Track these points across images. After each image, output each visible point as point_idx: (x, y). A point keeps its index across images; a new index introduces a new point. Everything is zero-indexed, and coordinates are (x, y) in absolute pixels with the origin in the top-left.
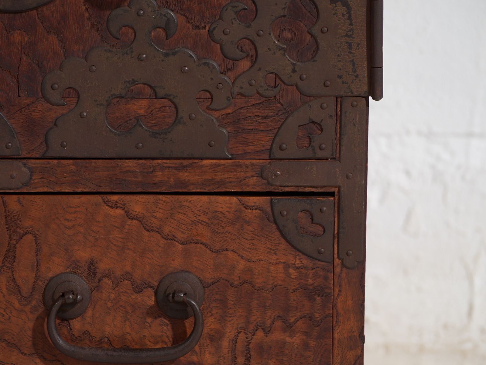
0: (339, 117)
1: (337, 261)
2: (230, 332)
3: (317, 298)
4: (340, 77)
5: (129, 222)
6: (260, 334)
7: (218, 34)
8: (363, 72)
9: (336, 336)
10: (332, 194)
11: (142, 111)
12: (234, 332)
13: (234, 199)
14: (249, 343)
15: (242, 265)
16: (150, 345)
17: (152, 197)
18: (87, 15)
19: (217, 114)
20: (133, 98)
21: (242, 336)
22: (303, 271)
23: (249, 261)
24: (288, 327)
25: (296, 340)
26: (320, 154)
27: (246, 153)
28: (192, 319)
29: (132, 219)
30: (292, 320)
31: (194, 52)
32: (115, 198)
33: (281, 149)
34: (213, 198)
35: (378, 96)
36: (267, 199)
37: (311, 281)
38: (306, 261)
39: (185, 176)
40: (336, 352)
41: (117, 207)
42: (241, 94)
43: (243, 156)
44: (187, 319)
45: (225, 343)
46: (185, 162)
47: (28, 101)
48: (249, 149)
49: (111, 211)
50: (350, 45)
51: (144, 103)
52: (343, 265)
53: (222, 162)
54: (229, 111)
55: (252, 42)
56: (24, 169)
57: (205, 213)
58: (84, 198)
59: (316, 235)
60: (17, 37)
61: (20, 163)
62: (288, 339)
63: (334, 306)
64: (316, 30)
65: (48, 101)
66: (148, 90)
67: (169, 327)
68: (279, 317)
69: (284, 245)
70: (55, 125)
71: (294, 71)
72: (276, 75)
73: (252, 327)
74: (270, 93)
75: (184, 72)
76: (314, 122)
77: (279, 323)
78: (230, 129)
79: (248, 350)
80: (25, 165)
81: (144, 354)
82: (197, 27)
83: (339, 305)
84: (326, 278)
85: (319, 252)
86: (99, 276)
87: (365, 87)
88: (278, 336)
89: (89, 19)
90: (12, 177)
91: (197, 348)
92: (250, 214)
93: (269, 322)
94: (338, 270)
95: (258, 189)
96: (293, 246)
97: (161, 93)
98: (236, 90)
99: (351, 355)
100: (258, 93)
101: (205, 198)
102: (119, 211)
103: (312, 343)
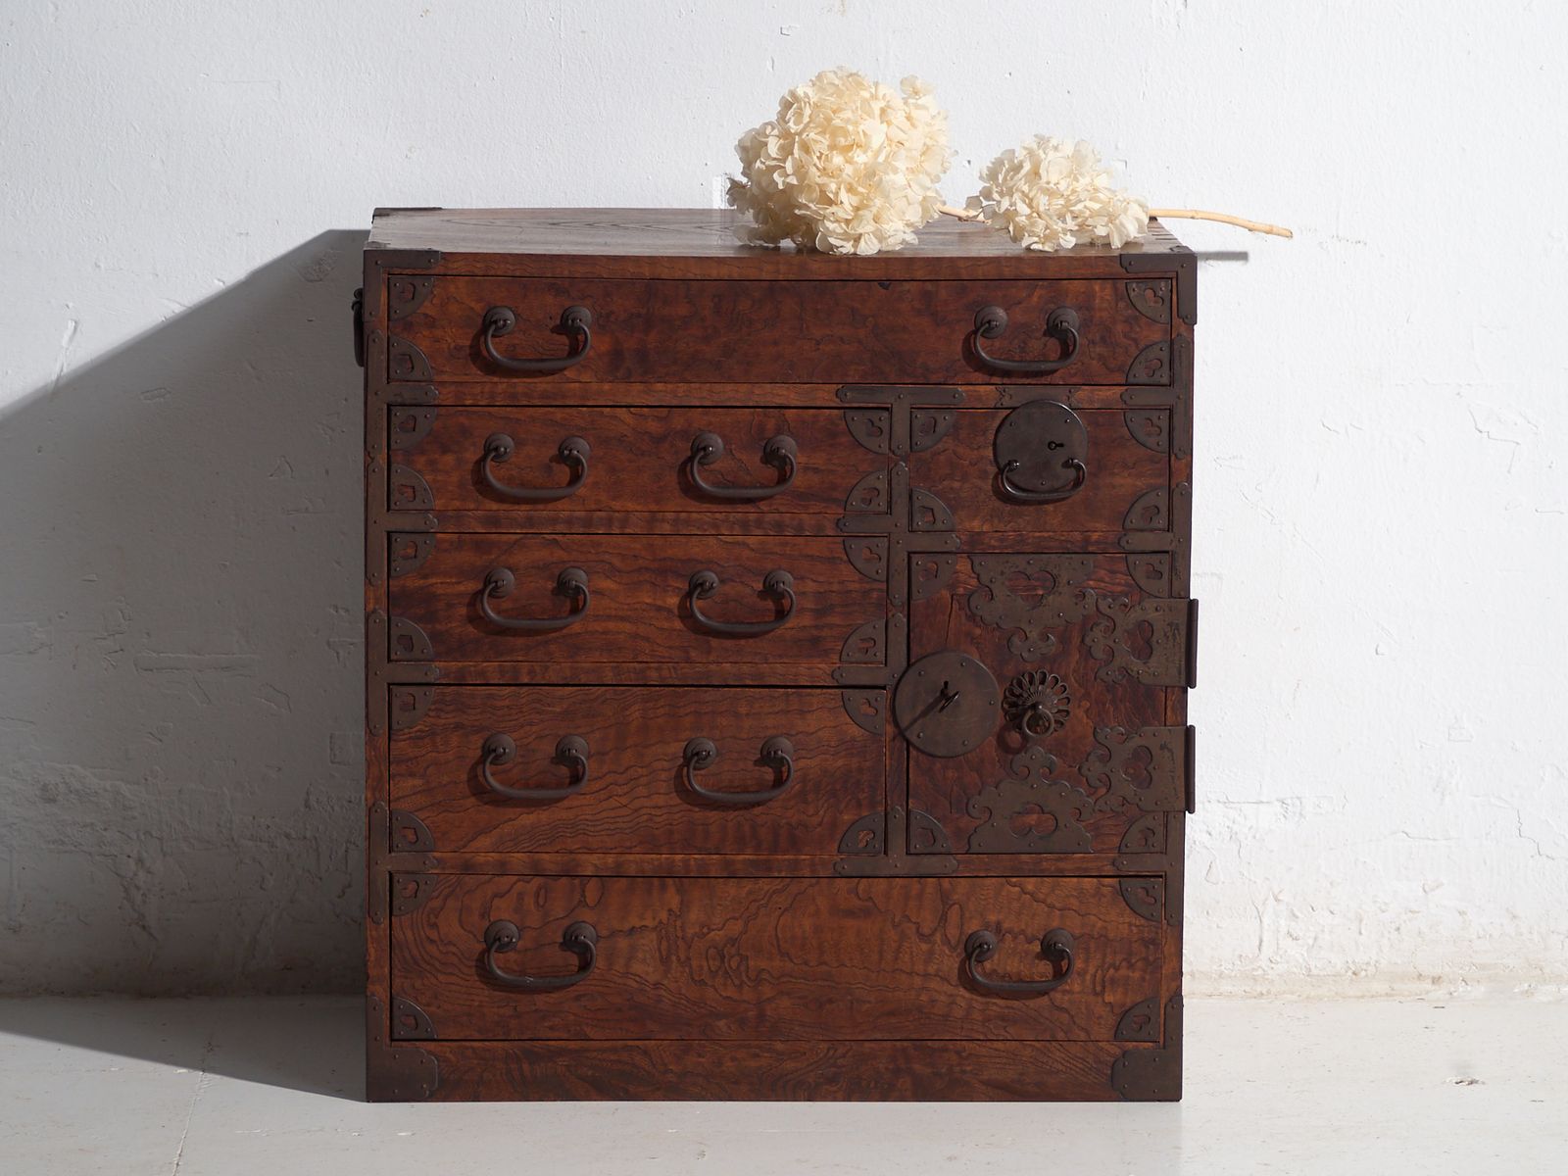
0: (1166, 826)
1: (1164, 921)
2: (1091, 970)
3: (1151, 947)
4: (1166, 799)
5: (1024, 896)
6: (1112, 971)
7: (1084, 771)
8: (1182, 795)
9: (1164, 972)
10: (1161, 877)
11: (1033, 823)
12: (1094, 970)
13: (1095, 880)
14: (1104, 977)
15: (1100, 924)
16: (1038, 979)
17: (1039, 879)
18: (997, 759)
19: (1084, 824)
20: (1027, 813)
21: (1100, 972)
22: (1141, 928)
23: (1105, 921)
24: (1131, 966)
25: (1137, 975)
26: (1152, 849)
27: (1103, 850)
28: (1066, 961)
29: (1025, 893)
30: (1133, 961)
31: (1069, 782)
32: (1014, 880)
33: (1126, 846)
34: (1081, 879)
35: (1192, 812)
36: (1116, 880)
37: (1146, 935)
38: (1143, 921)
39: (1062, 865)
40: (1163, 983)
41: (1015, 886)
42: (1100, 811)
43: (1101, 851)
44: (1062, 960)
45: (1088, 977)
46: (1062, 856)
47: (957, 816)
48: (1105, 847)
49: (1012, 889)
50: (1173, 778)
51: (1035, 816)
52: (1168, 924)
53: (1086, 855)
54: (1092, 821)
55: (1108, 776)
56: (955, 862)
57: (1075, 890)
58: (994, 880)
59: (1150, 904)
60: (950, 774)
61: (951, 857)
62: (1131, 974)
63: (1162, 952)
64: (1150, 768)
65: (969, 815)
66: (1037, 808)
67: (1051, 966)
68: (1124, 959)
69: (1128, 911)
70: (975, 831)
71: (1136, 795)
72: (1124, 798)
73: (1106, 966)
74: (1120, 809)
75: (1061, 796)
76: (1149, 829)
77: (1124, 964)
78: (1092, 833)
79: (1104, 981)
80: (955, 859)
81: (1034, 985)
82: (1071, 766)
83: (1166, 952)
84: (1157, 933)
85: (1152, 915)
86: (1003, 932)
87: (1184, 805)
88: (1123, 972)
89: (998, 761)
90: (946, 866)
91: (1069, 981)
92: (1105, 890)
93: (1118, 963)
94: (1165, 927)
95: (1110, 874)
96: (1135, 912)
97: (1046, 810)
98: (1097, 808)
99: (1174, 985)
100: (1112, 810)
101: (1075, 880)
102: (1017, 889)
103: (1147, 977)
